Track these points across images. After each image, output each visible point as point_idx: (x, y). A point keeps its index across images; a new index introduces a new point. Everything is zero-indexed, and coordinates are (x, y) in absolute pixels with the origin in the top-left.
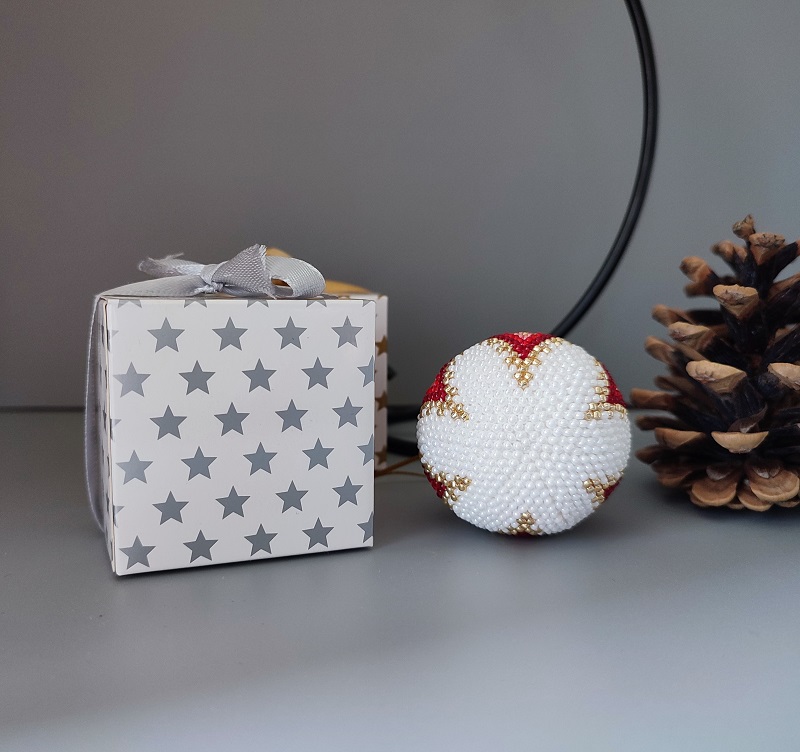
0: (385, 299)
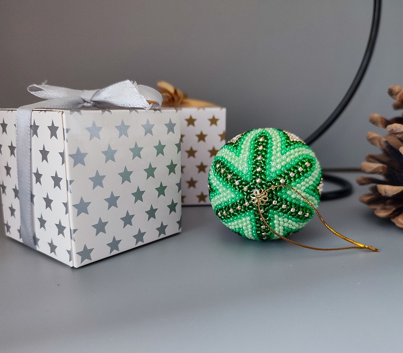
0: (224, 110)
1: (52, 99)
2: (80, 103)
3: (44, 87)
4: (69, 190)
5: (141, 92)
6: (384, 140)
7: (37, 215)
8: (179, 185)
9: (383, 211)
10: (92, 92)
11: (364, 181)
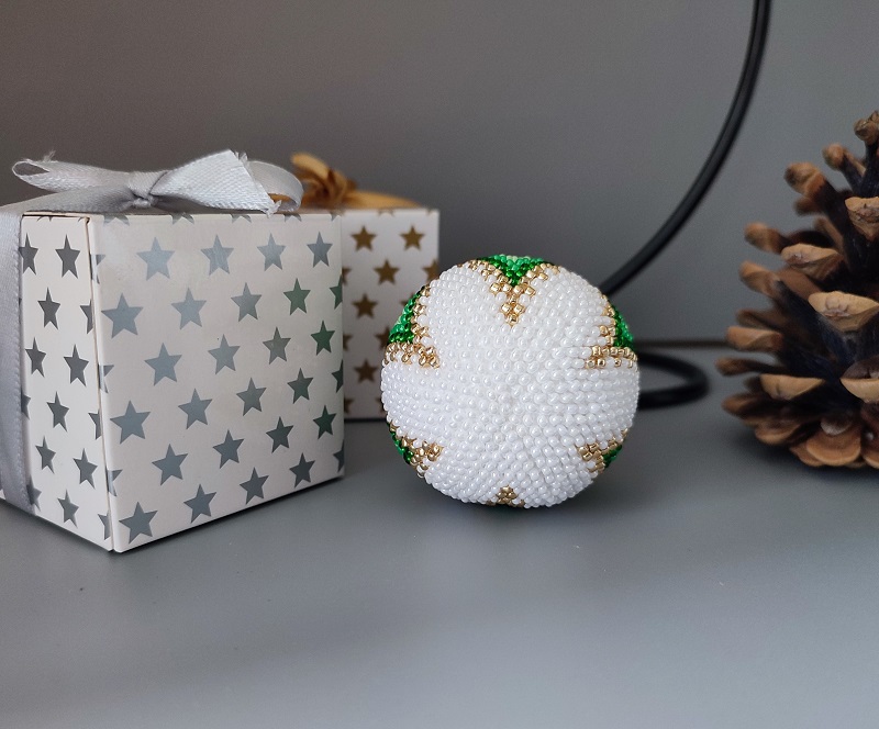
0: (435, 215)
1: (64, 190)
2: (125, 201)
3: (49, 165)
4: (103, 386)
5: (256, 177)
6: (776, 278)
7: (34, 441)
8: (339, 375)
9: (774, 431)
10: (152, 176)
11: (732, 368)
